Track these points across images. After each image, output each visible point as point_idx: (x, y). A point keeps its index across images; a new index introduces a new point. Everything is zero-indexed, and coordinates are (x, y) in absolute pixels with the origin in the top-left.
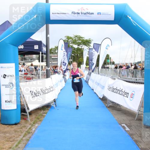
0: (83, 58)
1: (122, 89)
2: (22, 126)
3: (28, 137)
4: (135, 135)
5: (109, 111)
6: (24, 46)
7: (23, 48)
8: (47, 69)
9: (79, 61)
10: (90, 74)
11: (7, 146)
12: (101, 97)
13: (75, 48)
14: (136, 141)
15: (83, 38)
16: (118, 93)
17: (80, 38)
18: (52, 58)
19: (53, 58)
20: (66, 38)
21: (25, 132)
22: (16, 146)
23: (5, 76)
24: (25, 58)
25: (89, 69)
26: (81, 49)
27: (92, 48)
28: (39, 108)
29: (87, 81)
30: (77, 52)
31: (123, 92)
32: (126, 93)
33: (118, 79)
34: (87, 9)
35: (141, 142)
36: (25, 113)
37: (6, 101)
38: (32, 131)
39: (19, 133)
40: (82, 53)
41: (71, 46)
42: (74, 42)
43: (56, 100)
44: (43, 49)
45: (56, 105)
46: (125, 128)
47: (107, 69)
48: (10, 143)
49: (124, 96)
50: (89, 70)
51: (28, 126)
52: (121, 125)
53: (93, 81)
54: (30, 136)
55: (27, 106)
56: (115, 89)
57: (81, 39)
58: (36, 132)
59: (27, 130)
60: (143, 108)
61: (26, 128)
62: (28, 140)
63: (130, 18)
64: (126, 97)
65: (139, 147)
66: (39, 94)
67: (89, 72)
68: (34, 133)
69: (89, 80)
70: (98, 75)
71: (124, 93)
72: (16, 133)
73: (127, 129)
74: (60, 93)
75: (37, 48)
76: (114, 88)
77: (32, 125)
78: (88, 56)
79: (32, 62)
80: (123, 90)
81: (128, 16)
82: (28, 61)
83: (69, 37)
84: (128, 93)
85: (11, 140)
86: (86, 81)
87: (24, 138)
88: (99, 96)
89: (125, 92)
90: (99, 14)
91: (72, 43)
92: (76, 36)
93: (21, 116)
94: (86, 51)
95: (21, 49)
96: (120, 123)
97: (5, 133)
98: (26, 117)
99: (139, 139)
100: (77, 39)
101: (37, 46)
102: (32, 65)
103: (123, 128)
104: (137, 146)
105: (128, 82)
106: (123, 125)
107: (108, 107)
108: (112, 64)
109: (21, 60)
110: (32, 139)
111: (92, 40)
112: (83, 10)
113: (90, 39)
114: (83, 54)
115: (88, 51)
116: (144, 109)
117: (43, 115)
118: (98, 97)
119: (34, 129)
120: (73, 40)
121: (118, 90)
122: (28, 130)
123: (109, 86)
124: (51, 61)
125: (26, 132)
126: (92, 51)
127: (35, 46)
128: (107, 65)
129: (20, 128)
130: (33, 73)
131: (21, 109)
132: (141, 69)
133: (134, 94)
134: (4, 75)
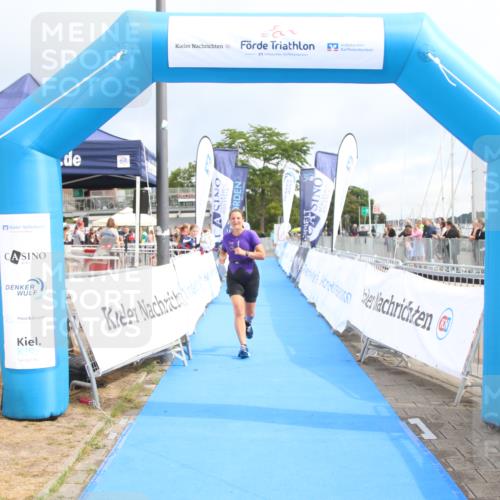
0: (281, 201)
1: (411, 303)
2: (72, 425)
3: (92, 461)
4: (454, 454)
5: (368, 374)
6: (83, 158)
7: (78, 165)
8: (159, 233)
9: (269, 213)
10: (303, 254)
11: (22, 492)
12: (341, 330)
13: (254, 170)
14: (457, 477)
15: (284, 134)
16: (397, 314)
17: (271, 135)
18: (180, 200)
19: (182, 203)
20: (224, 136)
21: (82, 445)
22: (51, 491)
23: (16, 257)
24: (89, 201)
25: (302, 237)
26: (276, 172)
27: (313, 166)
28: (132, 364)
29: (294, 275)
30: (263, 183)
31: (413, 312)
32: (423, 313)
33: (397, 268)
34: (292, 32)
35: (472, 479)
36: (86, 381)
37: (19, 342)
38: (105, 442)
39: (61, 447)
40: (278, 186)
41: (241, 161)
42: (253, 149)
43: (188, 339)
44: (144, 168)
45: (187, 353)
46: (421, 431)
47: (362, 239)
48: (33, 480)
49: (417, 325)
50: (302, 239)
51: (94, 426)
52: (408, 423)
53: (314, 277)
54: (100, 458)
55: (92, 359)
56: (387, 301)
57: (275, 138)
58: (120, 446)
59: (88, 438)
60: (481, 366)
61: (86, 431)
62: (92, 472)
63: (437, 61)
64: (424, 327)
65: (467, 496)
66: (134, 319)
67: (300, 248)
68: (113, 446)
69: (299, 272)
70: (329, 256)
71: (417, 315)
72: (54, 447)
73: (428, 435)
74: (203, 315)
75: (127, 165)
76: (382, 300)
77: (108, 421)
78: (298, 195)
79: (112, 214)
80: (414, 307)
81: (430, 55)
82: (98, 211)
83: (235, 132)
84: (431, 316)
85: (35, 470)
86: (290, 277)
87: (79, 466)
88: (332, 325)
89: (421, 310)
90: (333, 49)
91: (244, 153)
92: (259, 131)
93: (72, 390)
94: (292, 179)
95: (73, 167)
96: (404, 415)
97: (15, 447)
98: (87, 395)
99: (468, 468)
100: (262, 140)
101: (128, 157)
102: (110, 224)
103: (414, 431)
104: (460, 492)
105: (430, 277)
106: (412, 421)
107: (364, 363)
108: (376, 221)
109: (77, 207)
110: (106, 468)
111: (312, 143)
112: (278, 34)
113: (306, 140)
114: (280, 189)
115: (298, 179)
116: (484, 367)
117: (144, 390)
118: (331, 327)
119: (112, 436)
120: (247, 141)
121: (398, 305)
122: (93, 439)
123: (367, 292)
124: (177, 212)
125: (86, 443)
126: (311, 179)
127: (119, 158)
128: (361, 226)
129: (66, 430)
130: (114, 249)
131: (70, 367)
132: (473, 237)
133: (449, 319)
134: (14, 252)
